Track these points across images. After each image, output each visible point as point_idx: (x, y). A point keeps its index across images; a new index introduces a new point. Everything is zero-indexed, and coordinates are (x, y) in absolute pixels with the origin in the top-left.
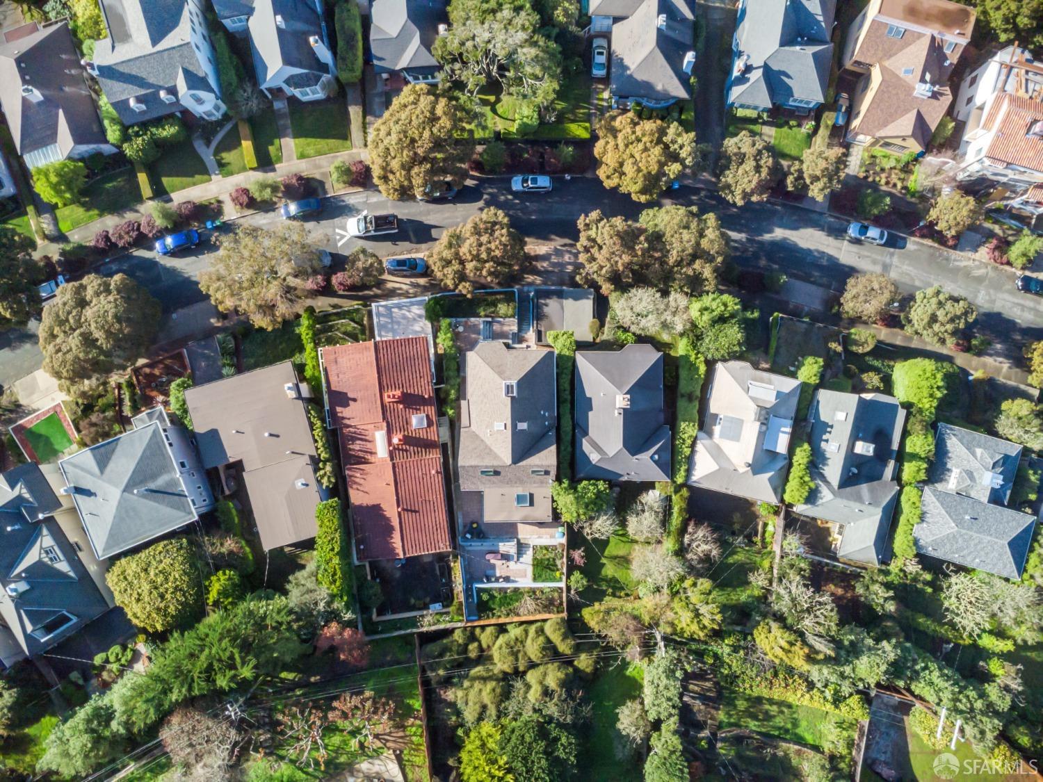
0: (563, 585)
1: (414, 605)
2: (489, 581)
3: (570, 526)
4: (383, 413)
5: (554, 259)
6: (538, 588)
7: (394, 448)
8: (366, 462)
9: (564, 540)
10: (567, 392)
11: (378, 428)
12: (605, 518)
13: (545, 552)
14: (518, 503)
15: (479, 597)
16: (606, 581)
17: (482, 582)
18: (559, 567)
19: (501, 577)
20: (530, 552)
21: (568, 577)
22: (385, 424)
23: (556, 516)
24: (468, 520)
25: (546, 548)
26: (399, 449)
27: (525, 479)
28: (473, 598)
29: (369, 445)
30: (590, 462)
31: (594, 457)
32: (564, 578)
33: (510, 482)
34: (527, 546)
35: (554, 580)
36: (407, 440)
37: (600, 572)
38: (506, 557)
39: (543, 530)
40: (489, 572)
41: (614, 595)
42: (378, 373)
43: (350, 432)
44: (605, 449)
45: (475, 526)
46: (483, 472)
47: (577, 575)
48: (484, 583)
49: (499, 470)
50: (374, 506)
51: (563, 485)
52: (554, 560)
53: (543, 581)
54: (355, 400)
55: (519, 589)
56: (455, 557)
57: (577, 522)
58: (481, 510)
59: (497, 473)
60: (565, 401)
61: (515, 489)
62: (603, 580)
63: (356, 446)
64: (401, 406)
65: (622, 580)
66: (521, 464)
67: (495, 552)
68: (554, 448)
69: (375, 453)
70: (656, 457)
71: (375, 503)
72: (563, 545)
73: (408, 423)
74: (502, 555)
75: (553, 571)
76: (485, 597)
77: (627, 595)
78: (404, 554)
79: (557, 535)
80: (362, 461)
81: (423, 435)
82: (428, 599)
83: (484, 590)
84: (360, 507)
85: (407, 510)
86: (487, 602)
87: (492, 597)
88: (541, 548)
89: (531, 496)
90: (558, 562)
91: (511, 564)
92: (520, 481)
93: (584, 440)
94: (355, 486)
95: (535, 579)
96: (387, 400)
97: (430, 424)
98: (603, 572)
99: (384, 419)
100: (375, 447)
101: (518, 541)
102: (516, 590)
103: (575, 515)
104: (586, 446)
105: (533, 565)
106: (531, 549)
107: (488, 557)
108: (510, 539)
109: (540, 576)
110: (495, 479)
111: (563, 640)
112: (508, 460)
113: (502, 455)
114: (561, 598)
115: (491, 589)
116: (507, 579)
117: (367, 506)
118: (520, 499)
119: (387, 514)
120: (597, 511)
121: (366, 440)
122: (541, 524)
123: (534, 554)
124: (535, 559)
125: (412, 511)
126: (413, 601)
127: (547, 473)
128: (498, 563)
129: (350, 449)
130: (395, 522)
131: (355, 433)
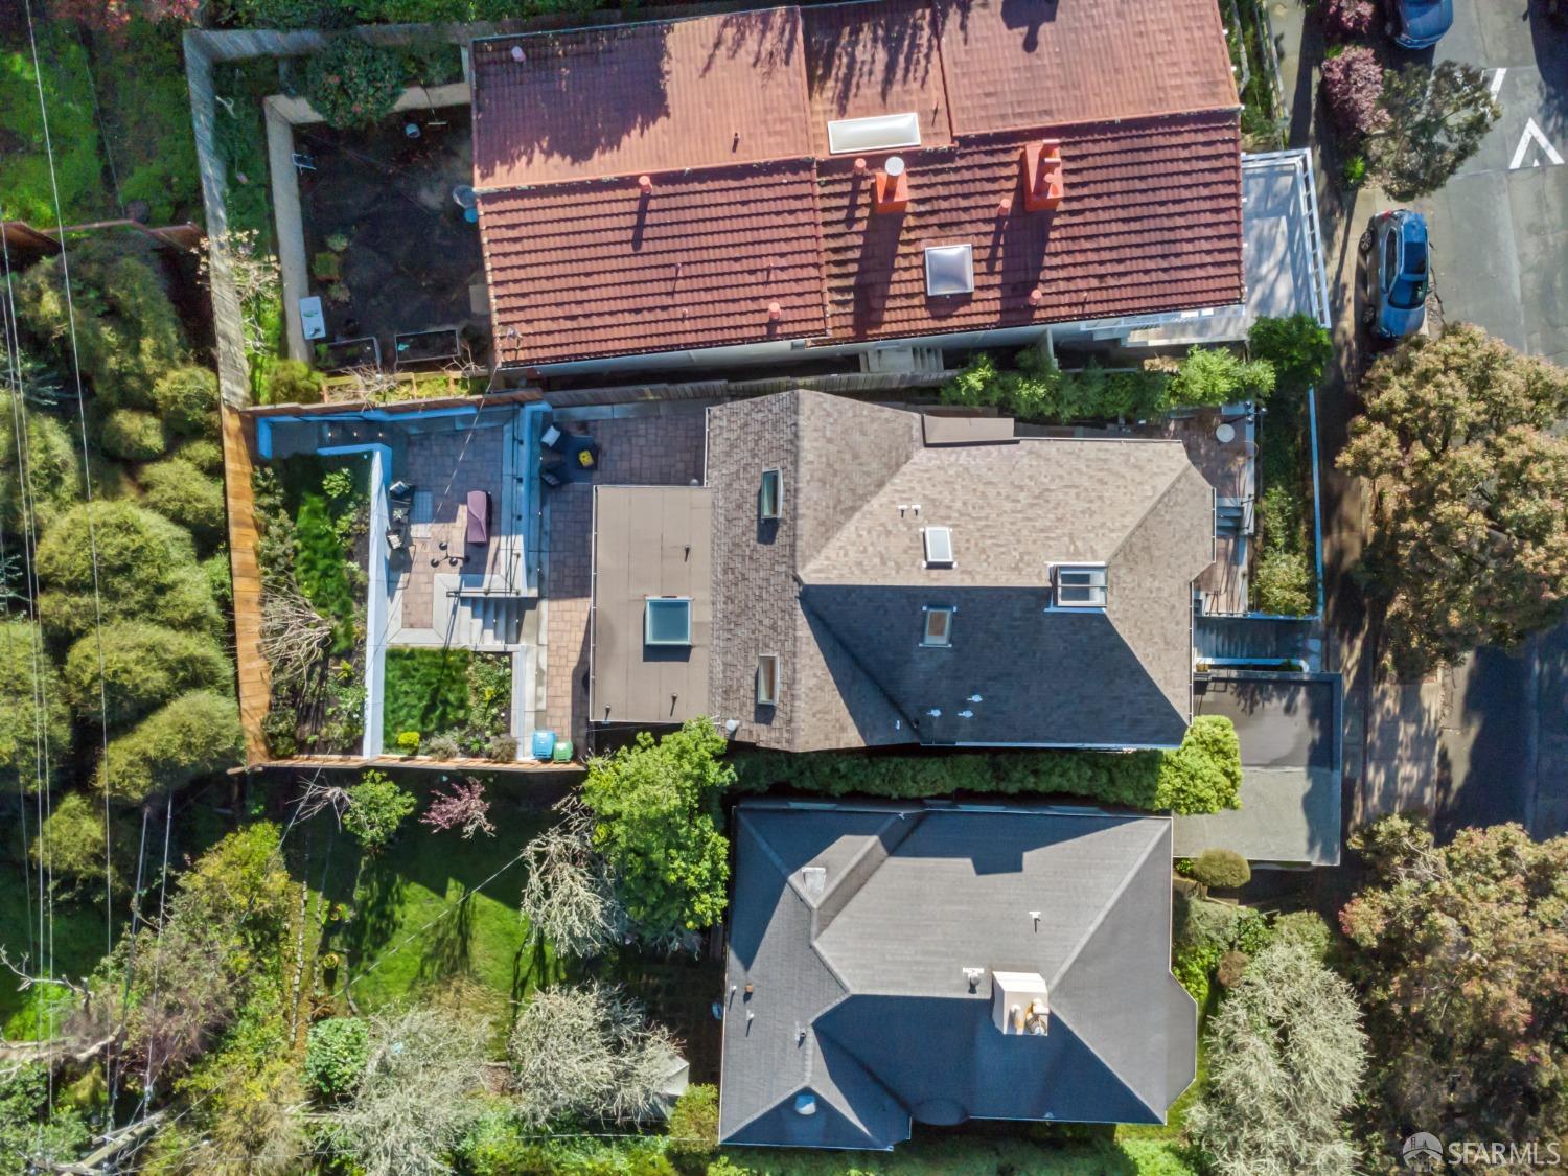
0: (372, 752)
1: (323, 247)
2: (395, 499)
3: (570, 783)
4: (983, 139)
5: (1406, 731)
6: (361, 668)
7: (858, 178)
8: (814, 81)
9: (525, 760)
10: (1030, 783)
11: (929, 120)
12: (596, 910)
13: (489, 691)
14: (656, 605)
15: (336, 464)
16: (382, 901)
17: (392, 474)
18: (434, 742)
19: (407, 540)
20: (491, 643)
21: (393, 774)
22: (945, 144)
23: (610, 738)
24: (602, 438)
25: (502, 698)
26: (856, 192)
27: (742, 632)
28: (333, 443)
29: (870, 90)
30: (795, 866)
31: (812, 881)
32: (394, 759)
33: (731, 579)
34: (514, 631)
35: (392, 723)
36: (887, 224)
37: (413, 876)
38: (474, 560)
39: (565, 686)
40: (424, 500)
41: (331, 929)
42: (1128, 124)
43: (917, 28)
44: (840, 920)
45: (586, 458)
46: (772, 479)
47: (400, 805)
48: (386, 483)
49: (781, 536)
50: (661, 96)
51: (713, 768)
52: (462, 724)
53: (388, 685)
54: (1030, 44)
55: (363, 600)
56: (479, 385)
57: (588, 811)
58: (634, 478)
59: (768, 530)
60: (1000, 773)
61: (704, 595)
62: (386, 888)
63: (869, 51)
64: (1006, 202)
65: (385, 956)
66: (801, 619)
67: (492, 522)
68: (853, 738)
69: (842, 112)
70: (808, 1109)
71: (671, 101)
72: (510, 757)
73: (947, 229)
74: (483, 547)
75: (424, 719)
76: (335, 483)
77: (330, 976)
78: (489, 198)
79: (544, 736)
80: (819, 65)
81: (902, 280)
82: (341, 294)
83: (360, 482)
84: (659, 51)
85: (642, 212)
86: (319, 491)
87: (336, 508)
88: (504, 681)
89: (682, 653)
90: (450, 739)
91: (450, 578)
92: (733, 617)
93: (872, 840)
94: (730, 32)
95: (393, 655)
96: (1033, 150)
97: (939, 307)
98: (414, 890)
99: (965, 141)
100: (867, 111)
101: (532, 603)
102: (358, 592)
103: (609, 808)
104: (852, 849)
105: (445, 652)
106: (499, 646)
107: (477, 498)
108: (535, 573)
109: (406, 675)
110: (747, 520)
111: (147, 759)
112: (813, 573)
113: (831, 550)
114: (324, 746)
115: (364, 506)
116: (399, 562)
117: (660, 74)
118: (671, 612)
119: (631, 141)
120: (619, 884)
121: (888, 81)
122: (583, 681)
123: (483, 657)
124: (465, 657)
125: (639, 227)
126: (339, 243)
127: (765, 713)
128: (456, 534)
129: (856, 32)
130: (601, 166)
131: (914, 46)
